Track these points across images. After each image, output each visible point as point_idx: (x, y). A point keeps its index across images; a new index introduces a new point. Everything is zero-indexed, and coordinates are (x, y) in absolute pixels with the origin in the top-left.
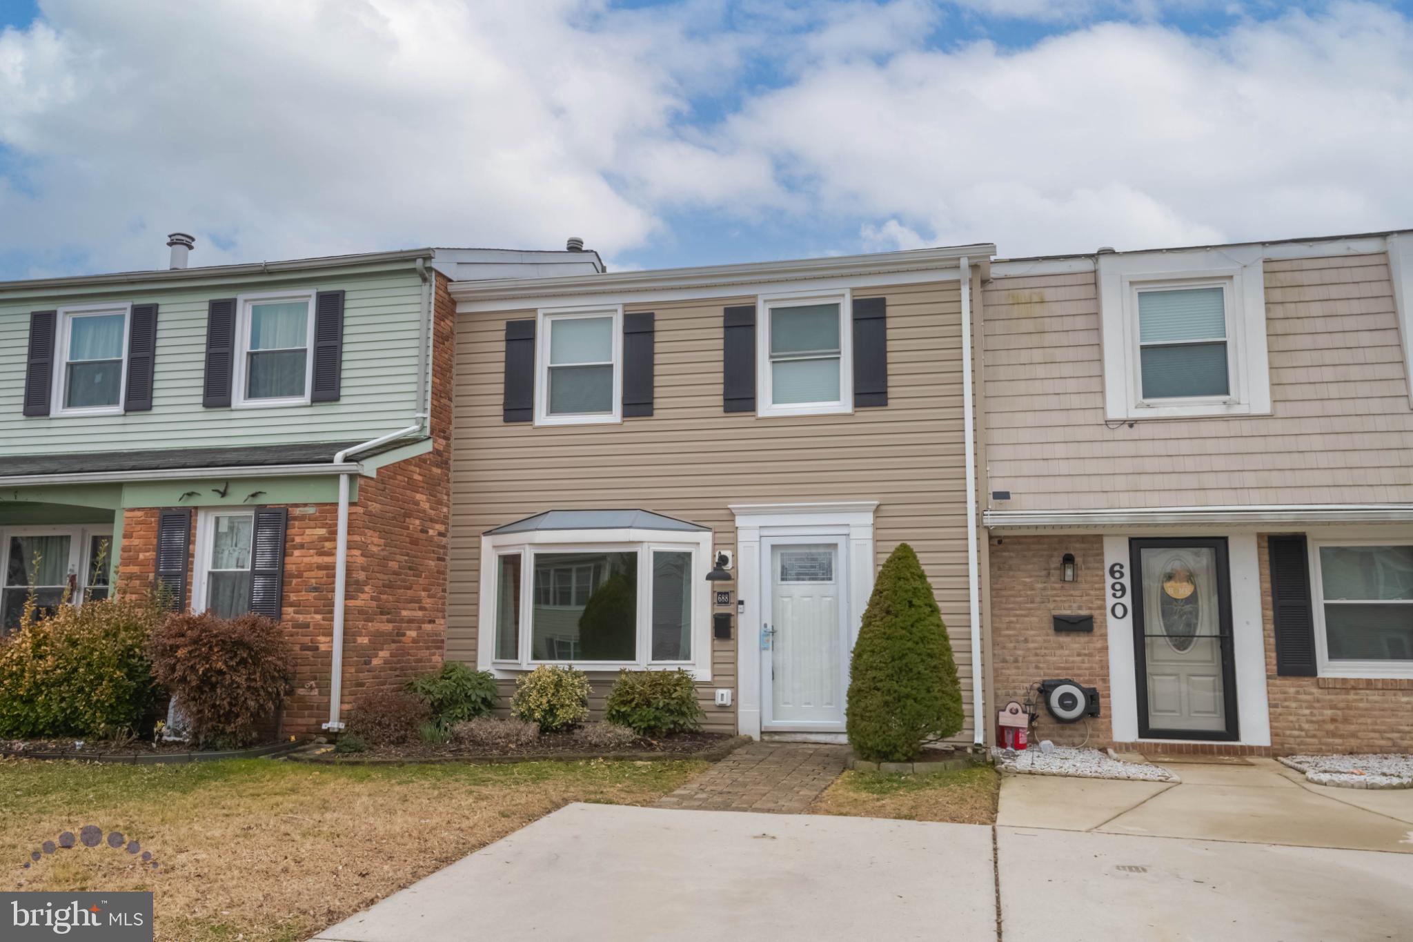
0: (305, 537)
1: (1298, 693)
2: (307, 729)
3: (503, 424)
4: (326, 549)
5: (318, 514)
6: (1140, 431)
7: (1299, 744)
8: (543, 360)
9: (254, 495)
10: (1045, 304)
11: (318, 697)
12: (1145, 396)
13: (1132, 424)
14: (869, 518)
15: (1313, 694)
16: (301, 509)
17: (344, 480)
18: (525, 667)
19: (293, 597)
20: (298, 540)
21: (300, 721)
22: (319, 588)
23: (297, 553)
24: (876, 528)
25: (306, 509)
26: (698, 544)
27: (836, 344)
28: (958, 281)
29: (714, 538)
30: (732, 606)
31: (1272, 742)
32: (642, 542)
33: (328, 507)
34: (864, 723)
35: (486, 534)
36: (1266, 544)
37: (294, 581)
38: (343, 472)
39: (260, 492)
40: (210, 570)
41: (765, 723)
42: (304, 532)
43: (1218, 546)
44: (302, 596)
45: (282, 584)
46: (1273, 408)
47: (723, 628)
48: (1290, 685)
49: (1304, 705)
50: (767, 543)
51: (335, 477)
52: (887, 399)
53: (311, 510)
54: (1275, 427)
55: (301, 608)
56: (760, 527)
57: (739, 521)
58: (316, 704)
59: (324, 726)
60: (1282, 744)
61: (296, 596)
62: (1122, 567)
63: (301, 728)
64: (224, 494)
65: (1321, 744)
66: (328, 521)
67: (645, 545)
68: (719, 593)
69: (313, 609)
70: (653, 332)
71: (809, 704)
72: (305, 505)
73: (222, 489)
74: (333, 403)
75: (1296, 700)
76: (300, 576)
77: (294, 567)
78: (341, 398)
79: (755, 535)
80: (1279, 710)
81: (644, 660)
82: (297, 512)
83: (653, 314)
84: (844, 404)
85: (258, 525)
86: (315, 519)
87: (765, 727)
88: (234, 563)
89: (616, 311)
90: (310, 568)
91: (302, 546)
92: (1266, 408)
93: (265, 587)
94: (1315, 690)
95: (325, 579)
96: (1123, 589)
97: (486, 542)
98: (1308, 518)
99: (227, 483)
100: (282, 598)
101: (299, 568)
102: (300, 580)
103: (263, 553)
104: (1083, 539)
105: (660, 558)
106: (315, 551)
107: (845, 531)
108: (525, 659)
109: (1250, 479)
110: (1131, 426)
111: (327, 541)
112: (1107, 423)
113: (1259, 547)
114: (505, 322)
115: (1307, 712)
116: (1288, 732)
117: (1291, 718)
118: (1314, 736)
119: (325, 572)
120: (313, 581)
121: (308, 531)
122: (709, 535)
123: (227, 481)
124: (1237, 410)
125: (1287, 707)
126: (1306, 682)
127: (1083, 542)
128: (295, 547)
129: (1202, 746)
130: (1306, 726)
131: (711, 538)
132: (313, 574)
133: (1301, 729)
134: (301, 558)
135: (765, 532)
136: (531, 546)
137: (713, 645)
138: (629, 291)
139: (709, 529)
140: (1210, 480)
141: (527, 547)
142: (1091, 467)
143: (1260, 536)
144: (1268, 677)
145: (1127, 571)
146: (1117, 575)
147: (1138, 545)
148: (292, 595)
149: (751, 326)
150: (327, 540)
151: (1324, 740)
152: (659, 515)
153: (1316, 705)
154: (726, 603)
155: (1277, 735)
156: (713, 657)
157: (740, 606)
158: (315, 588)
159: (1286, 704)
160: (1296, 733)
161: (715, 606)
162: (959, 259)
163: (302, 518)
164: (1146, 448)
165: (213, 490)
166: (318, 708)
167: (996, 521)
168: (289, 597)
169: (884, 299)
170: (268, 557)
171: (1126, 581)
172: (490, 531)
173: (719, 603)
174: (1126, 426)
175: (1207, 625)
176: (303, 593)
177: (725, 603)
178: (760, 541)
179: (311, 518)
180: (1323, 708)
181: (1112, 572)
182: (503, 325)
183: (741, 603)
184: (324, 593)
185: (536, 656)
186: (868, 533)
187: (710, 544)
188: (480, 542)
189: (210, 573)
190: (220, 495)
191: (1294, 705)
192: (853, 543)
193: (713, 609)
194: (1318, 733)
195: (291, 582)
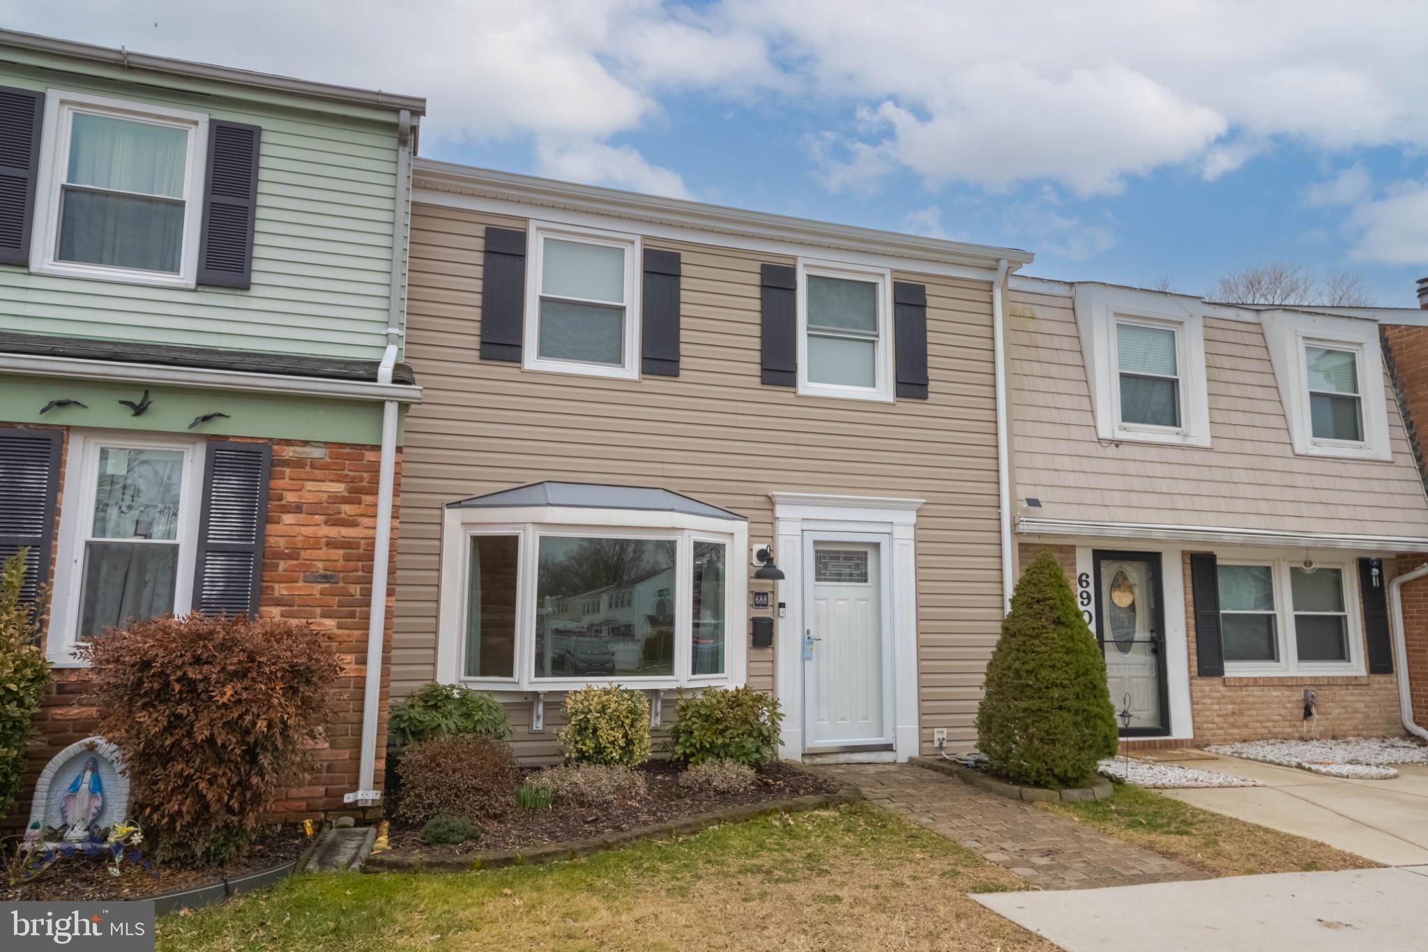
0: (303, 493)
1: (1211, 691)
2: (308, 805)
3: (478, 361)
4: (343, 516)
5: (328, 459)
6: (1125, 451)
7: (1213, 736)
8: (534, 288)
9: (206, 419)
10: (1035, 321)
11: (329, 751)
12: (1124, 420)
13: (1118, 443)
14: (911, 517)
15: (1219, 691)
16: (298, 449)
17: (391, 411)
18: (526, 688)
19: (280, 590)
20: (290, 497)
21: (294, 792)
22: (331, 577)
23: (288, 518)
24: (917, 528)
25: (307, 449)
26: (732, 534)
27: (873, 324)
28: (992, 283)
29: (750, 529)
30: (770, 609)
31: (1195, 735)
32: (683, 529)
33: (347, 450)
34: (1046, 747)
35: (450, 505)
36: (1188, 561)
37: (282, 565)
38: (391, 399)
39: (221, 415)
40: (90, 538)
41: (809, 744)
42: (303, 486)
43: (1152, 561)
44: (299, 588)
45: (263, 567)
46: (1212, 442)
47: (762, 634)
48: (1206, 684)
49: (1215, 701)
50: (809, 538)
51: (377, 405)
52: (927, 392)
53: (317, 453)
54: (1214, 459)
55: (296, 608)
56: (803, 519)
57: (780, 511)
58: (325, 764)
59: (348, 798)
60: (1202, 736)
61: (286, 588)
62: (1087, 576)
63: (295, 804)
64: (139, 410)
65: (1226, 734)
66: (346, 472)
67: (686, 532)
68: (756, 594)
69: (318, 610)
70: (679, 276)
71: (844, 719)
72: (306, 443)
73: (137, 400)
74: (239, 292)
75: (1211, 697)
76: (294, 555)
77: (282, 542)
78: (252, 287)
79: (795, 528)
80: (1199, 707)
81: (682, 675)
82: (289, 452)
83: (679, 254)
84: (884, 390)
85: (213, 468)
86: (325, 467)
87: (808, 749)
88: (132, 529)
89: (632, 242)
90: (314, 544)
91: (297, 509)
92: (1207, 442)
93: (228, 572)
94: (1222, 688)
95: (341, 562)
96: (1089, 598)
97: (453, 518)
98: (1216, 538)
99: (146, 393)
100: (262, 591)
101: (293, 543)
102: (295, 562)
103: (224, 516)
104: (1061, 548)
105: (701, 549)
106: (323, 518)
107: (887, 529)
108: (525, 677)
109: (1206, 503)
110: (1117, 446)
111: (346, 503)
112: (1100, 440)
113: (1184, 563)
114: (483, 227)
115: (1216, 707)
116: (1205, 726)
117: (1207, 713)
118: (1221, 728)
119: (341, 552)
120: (320, 565)
121: (310, 486)
122: (743, 525)
123: (148, 389)
124: (1190, 441)
125: (1204, 704)
126: (1216, 681)
127: (1060, 552)
128: (286, 509)
129: (1149, 741)
130: (1217, 720)
131: (746, 529)
132: (323, 553)
133: (1213, 723)
134: (297, 528)
135: (806, 526)
136: (535, 526)
137: (748, 656)
138: (650, 222)
139: (744, 518)
140: (1180, 502)
141: (530, 527)
142: (1094, 481)
143: (1184, 553)
144: (1191, 678)
145: (1091, 580)
146: (1084, 584)
147: (1100, 556)
148: (276, 586)
149: (790, 289)
150: (347, 501)
151: (1228, 731)
152: (687, 497)
153: (1223, 701)
154: (765, 605)
155: (1199, 729)
156: (749, 669)
157: (781, 610)
158: (325, 577)
159: (1204, 701)
160: (1210, 726)
161: (752, 610)
162: (998, 260)
163: (298, 463)
164: (1132, 468)
165: (121, 402)
166: (330, 769)
167: (1030, 527)
168: (273, 589)
169: (923, 287)
170: (234, 523)
171: (1091, 590)
172: (460, 502)
173: (756, 605)
174: (1113, 446)
175: (1141, 633)
176: (300, 584)
177: (763, 605)
178: (802, 536)
179: (314, 464)
180: (1226, 703)
181: (1080, 582)
182: (480, 231)
183: (782, 605)
184: (341, 584)
185: (540, 671)
186: (909, 533)
187: (746, 536)
188: (442, 517)
189: (89, 544)
190: (133, 412)
191: (1208, 701)
192: (896, 543)
193: (749, 612)
194: (1225, 726)
195: (277, 565)
